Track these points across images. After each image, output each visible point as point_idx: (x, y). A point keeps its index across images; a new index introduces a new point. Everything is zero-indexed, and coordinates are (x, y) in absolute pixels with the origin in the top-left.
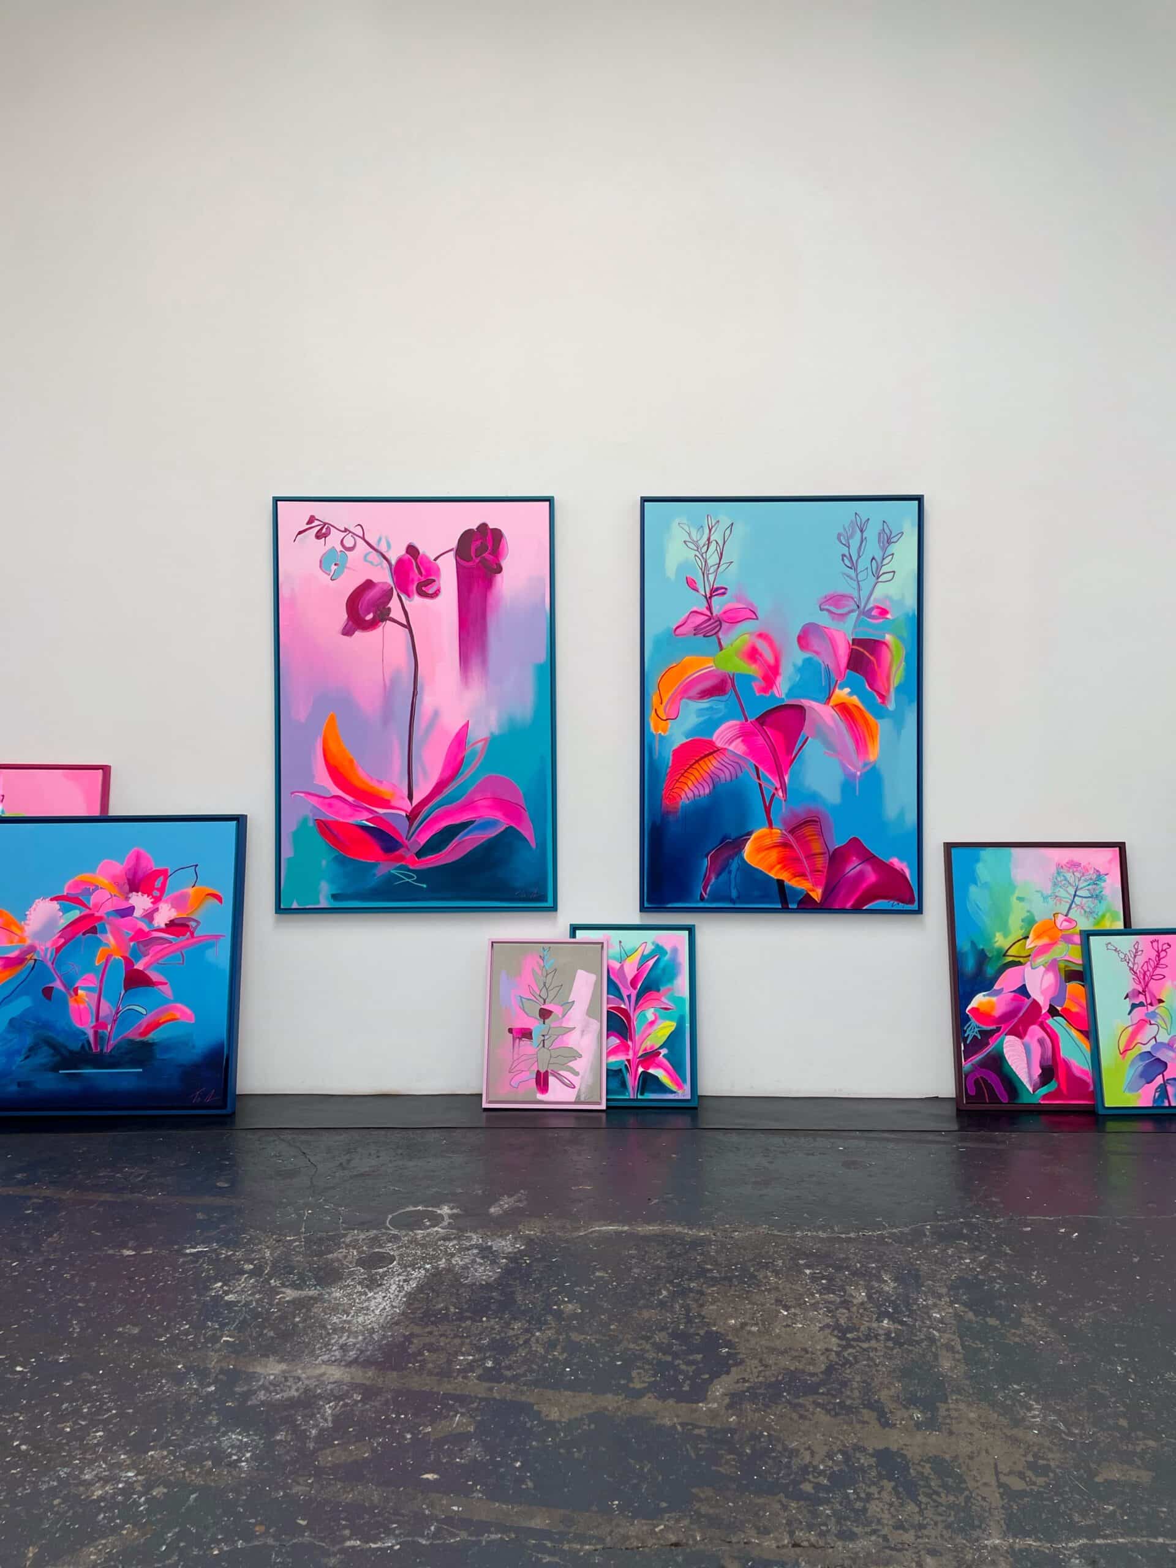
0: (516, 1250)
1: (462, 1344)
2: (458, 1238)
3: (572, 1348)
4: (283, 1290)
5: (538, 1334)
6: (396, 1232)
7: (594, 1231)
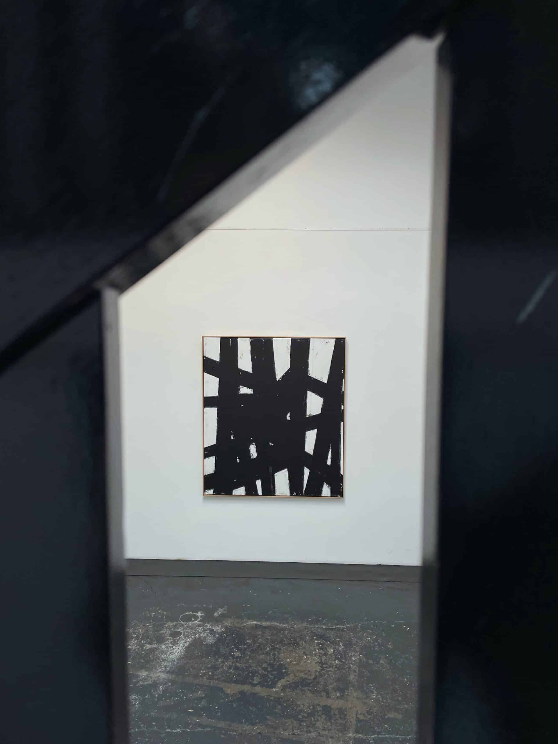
0: (222, 631)
1: (202, 666)
2: (203, 626)
3: (236, 668)
4: (146, 645)
5: (226, 663)
6: (182, 623)
7: (248, 624)
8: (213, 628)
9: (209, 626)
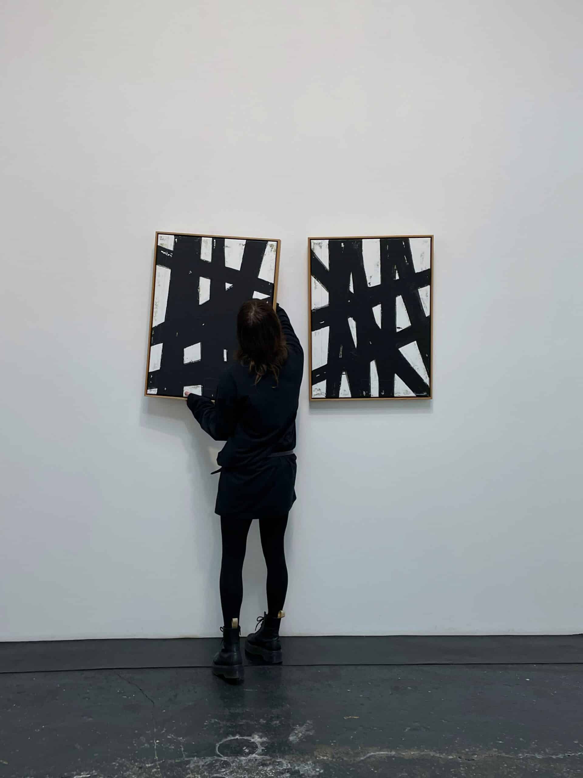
0: (318, 774)
2: (273, 763)
6: (225, 758)
7: (372, 756)
8: (297, 768)
9: (286, 765)
